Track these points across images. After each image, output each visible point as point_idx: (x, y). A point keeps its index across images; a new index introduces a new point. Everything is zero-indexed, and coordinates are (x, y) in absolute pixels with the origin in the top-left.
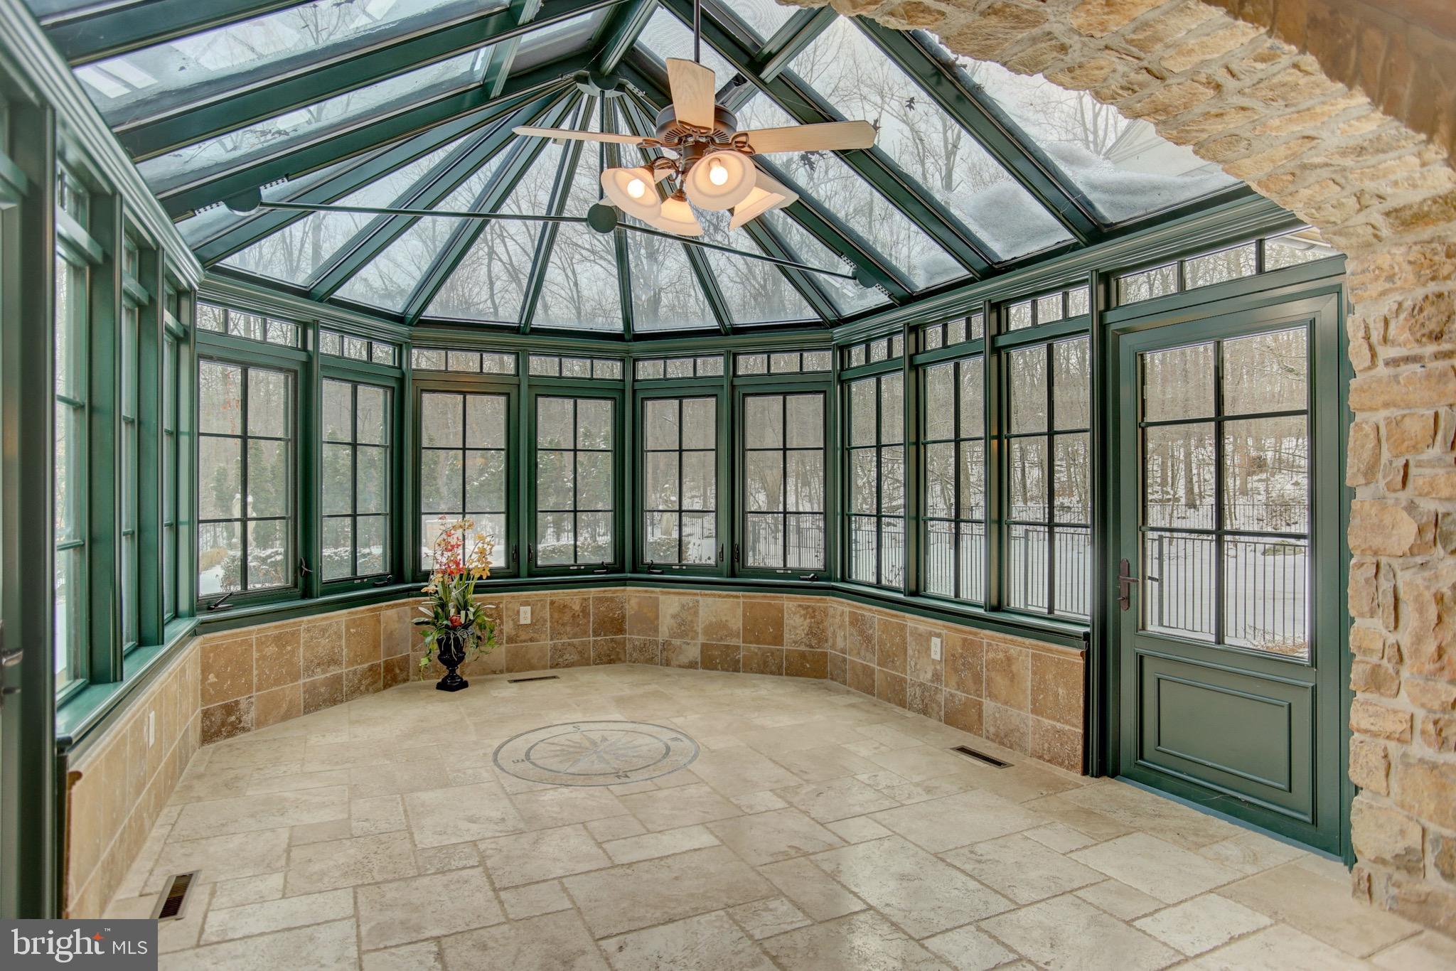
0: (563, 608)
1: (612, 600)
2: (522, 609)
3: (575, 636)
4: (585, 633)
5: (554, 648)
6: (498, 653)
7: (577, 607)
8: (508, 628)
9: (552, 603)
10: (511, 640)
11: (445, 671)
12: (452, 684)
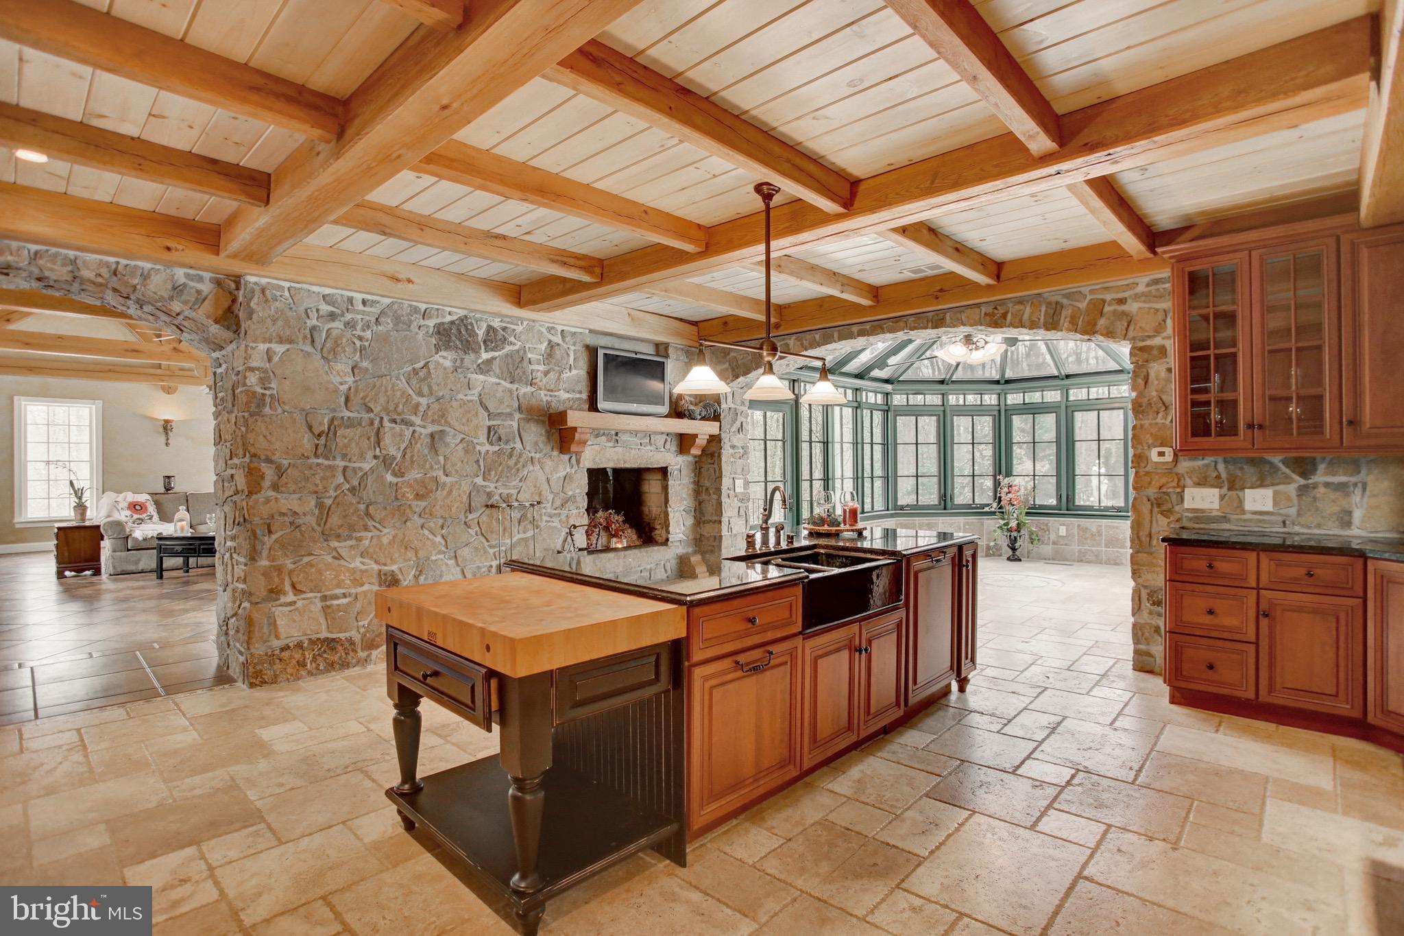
0: (1085, 530)
1: (1117, 527)
2: (1061, 527)
3: (1093, 546)
4: (1099, 545)
5: (1080, 551)
6: (1047, 549)
7: (1094, 530)
8: (1053, 536)
9: (1079, 526)
10: (1054, 543)
11: (1010, 552)
12: (1015, 558)
